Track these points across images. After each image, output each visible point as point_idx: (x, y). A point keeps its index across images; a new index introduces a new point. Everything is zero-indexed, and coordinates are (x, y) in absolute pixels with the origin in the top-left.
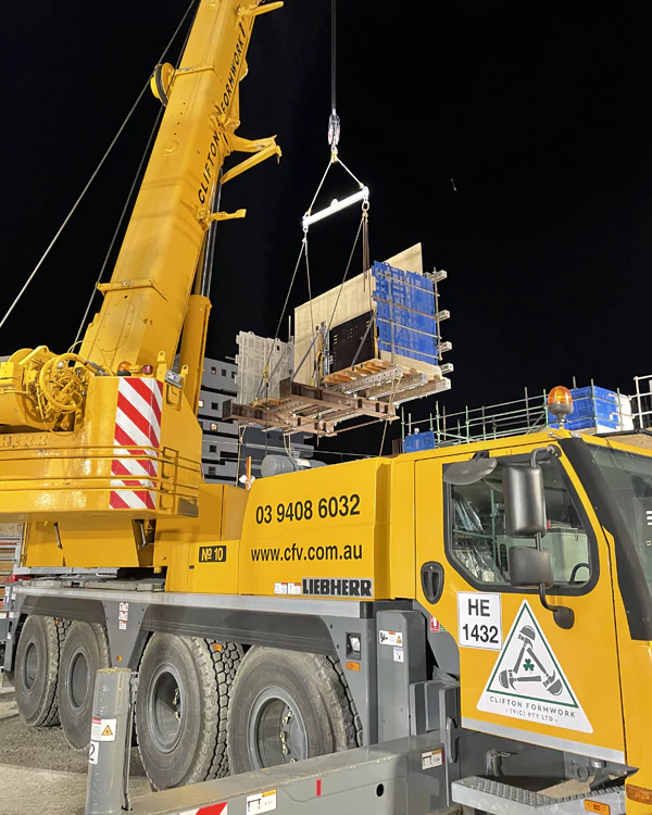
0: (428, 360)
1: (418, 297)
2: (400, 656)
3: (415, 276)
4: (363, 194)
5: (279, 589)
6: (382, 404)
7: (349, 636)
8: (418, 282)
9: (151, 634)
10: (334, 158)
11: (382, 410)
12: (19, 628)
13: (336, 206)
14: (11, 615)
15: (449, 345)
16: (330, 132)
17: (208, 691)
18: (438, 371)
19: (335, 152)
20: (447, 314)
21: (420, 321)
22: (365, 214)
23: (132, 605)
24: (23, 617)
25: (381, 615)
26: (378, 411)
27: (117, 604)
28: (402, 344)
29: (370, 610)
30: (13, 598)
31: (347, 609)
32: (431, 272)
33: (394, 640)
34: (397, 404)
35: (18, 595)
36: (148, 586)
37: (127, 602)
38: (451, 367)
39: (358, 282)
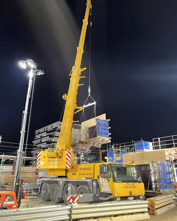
0: (107, 137)
1: (105, 124)
2: (95, 185)
3: (104, 121)
4: (95, 103)
5: (83, 178)
6: (98, 144)
7: (90, 183)
8: (105, 122)
9: (65, 185)
10: (89, 95)
11: (98, 145)
12: (41, 186)
13: (90, 105)
14: (40, 184)
15: (110, 134)
16: (89, 90)
17: (74, 192)
18: (108, 139)
19: (89, 94)
20: (110, 128)
21: (105, 129)
22: (95, 107)
23: (62, 181)
24: (42, 184)
25: (94, 181)
26: (97, 146)
27: (60, 181)
28: (102, 134)
29: (92, 181)
30: (40, 181)
31: (90, 180)
32: (107, 119)
33: (94, 184)
34: (101, 144)
35: (41, 180)
36: (65, 178)
37: (61, 181)
38: (111, 138)
39: (94, 119)
